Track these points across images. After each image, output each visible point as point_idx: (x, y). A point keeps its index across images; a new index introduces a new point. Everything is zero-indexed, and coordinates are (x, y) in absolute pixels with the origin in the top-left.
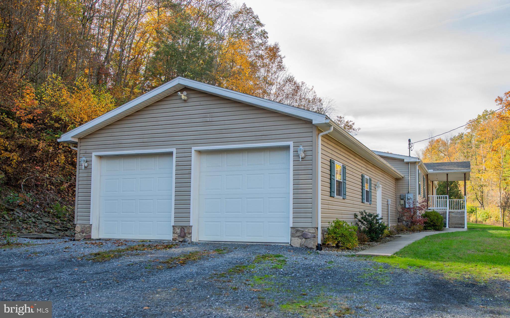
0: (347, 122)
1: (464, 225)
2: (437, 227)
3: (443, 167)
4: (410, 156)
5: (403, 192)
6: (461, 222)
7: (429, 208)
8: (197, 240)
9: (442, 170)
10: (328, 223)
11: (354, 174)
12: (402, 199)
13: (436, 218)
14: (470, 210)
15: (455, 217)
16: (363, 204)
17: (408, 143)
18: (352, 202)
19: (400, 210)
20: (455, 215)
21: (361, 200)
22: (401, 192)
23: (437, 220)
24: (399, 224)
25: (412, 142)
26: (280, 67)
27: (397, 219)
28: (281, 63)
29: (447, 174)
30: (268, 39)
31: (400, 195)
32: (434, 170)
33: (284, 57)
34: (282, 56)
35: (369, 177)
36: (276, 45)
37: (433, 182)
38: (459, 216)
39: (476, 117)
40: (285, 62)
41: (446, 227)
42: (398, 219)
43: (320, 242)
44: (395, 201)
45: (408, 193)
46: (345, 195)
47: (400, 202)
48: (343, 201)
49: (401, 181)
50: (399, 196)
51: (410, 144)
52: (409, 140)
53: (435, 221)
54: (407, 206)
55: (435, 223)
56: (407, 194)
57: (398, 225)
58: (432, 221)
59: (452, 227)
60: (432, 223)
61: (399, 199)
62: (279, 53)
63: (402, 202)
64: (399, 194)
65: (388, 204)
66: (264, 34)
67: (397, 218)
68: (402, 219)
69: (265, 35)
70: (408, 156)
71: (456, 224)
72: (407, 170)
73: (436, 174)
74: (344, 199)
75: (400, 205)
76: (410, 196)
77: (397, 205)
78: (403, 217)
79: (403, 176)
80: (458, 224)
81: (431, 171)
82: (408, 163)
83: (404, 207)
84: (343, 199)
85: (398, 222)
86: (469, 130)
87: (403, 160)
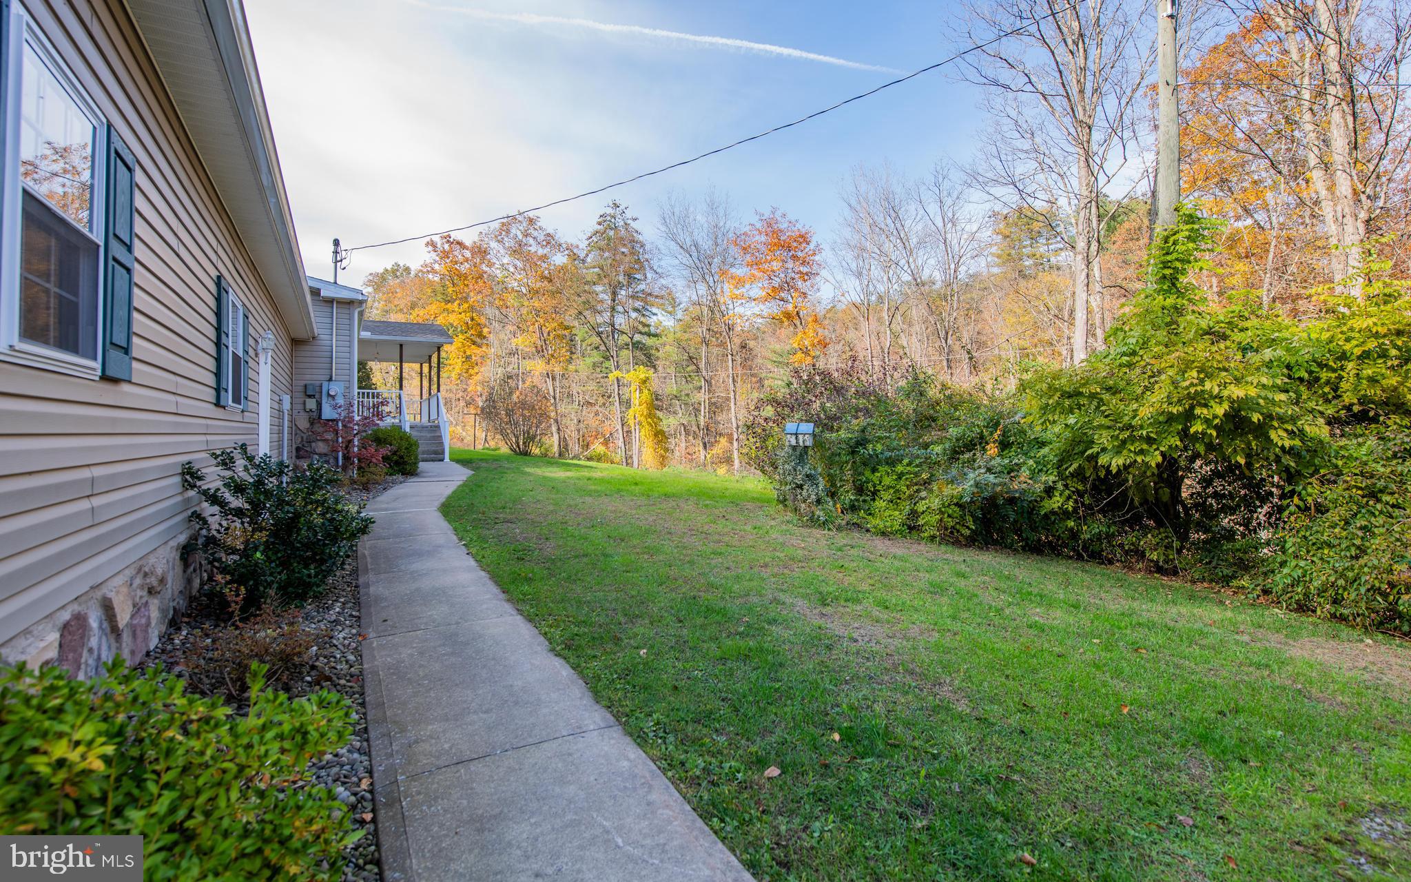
1: (443, 453)
3: (390, 330)
4: (336, 283)
5: (314, 376)
12: (310, 396)
13: (405, 444)
16: (219, 413)
17: (332, 248)
18: (168, 403)
19: (303, 424)
20: (419, 434)
21: (210, 395)
22: (308, 377)
23: (406, 449)
25: (343, 246)
27: (294, 451)
29: (401, 346)
31: (306, 386)
32: (373, 332)
35: (240, 303)
38: (429, 435)
39: (381, 271)
42: (298, 449)
45: (330, 380)
46: (126, 350)
47: (304, 403)
48: (108, 393)
49: (307, 348)
50: (302, 389)
51: (336, 252)
52: (336, 243)
54: (326, 415)
55: (402, 457)
56: (325, 384)
61: (302, 395)
63: (311, 404)
64: (303, 383)
65: (281, 410)
67: (294, 446)
68: (308, 449)
70: (332, 281)
72: (328, 320)
74: (115, 381)
75: (302, 413)
76: (336, 387)
77: (295, 412)
78: (313, 444)
79: (316, 334)
81: (365, 335)
82: (330, 301)
83: (316, 418)
84: (105, 378)
85: (298, 457)
86: (370, 289)
87: (316, 292)
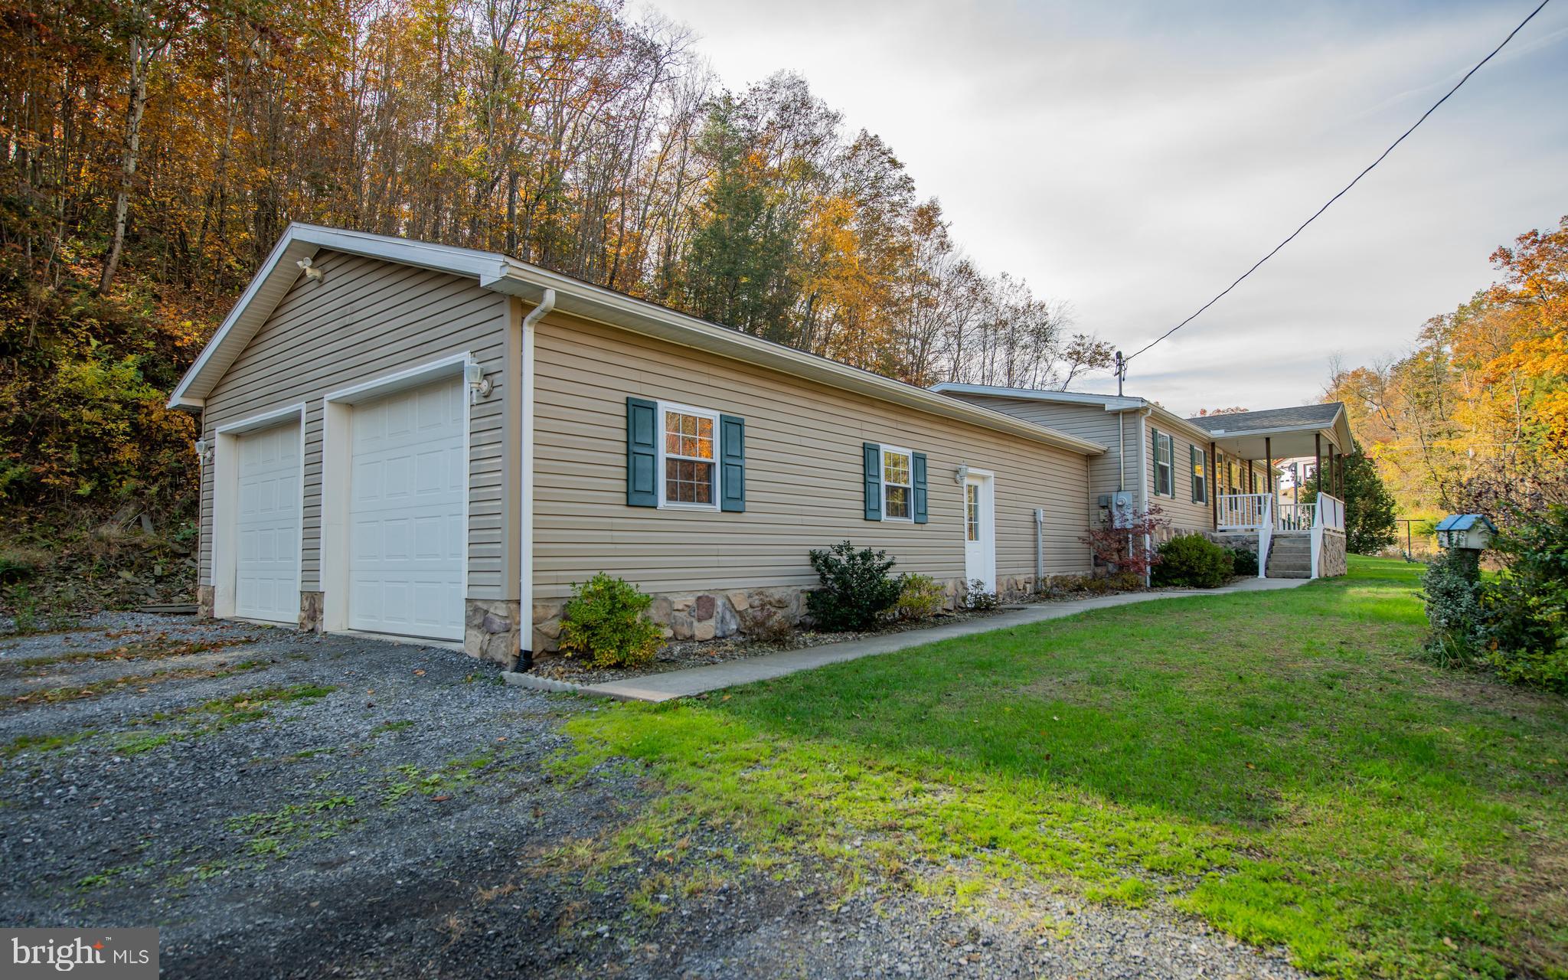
0: (1098, 346)
1: (1310, 569)
2: (1200, 579)
3: (1257, 422)
4: (1121, 395)
5: (1105, 488)
6: (1301, 562)
7: (1219, 527)
8: (345, 627)
9: (1252, 428)
10: (568, 587)
11: (805, 442)
12: (1103, 507)
13: (1196, 553)
14: (1427, 527)
15: (1290, 550)
16: (869, 524)
19: (1099, 534)
20: (1292, 545)
21: (854, 513)
22: (1101, 489)
23: (1198, 559)
24: (1099, 570)
26: (944, 246)
27: (1092, 559)
28: (945, 236)
29: (1268, 439)
30: (915, 193)
31: (1099, 497)
32: (1228, 429)
33: (950, 224)
34: (945, 223)
35: (911, 451)
36: (932, 202)
37: (1250, 462)
40: (952, 234)
41: (1257, 574)
42: (1096, 557)
43: (526, 643)
44: (1086, 512)
45: (1120, 490)
46: (741, 499)
47: (1099, 514)
48: (729, 517)
49: (1101, 461)
50: (1095, 500)
53: (1194, 562)
54: (1117, 524)
55: (1192, 568)
56: (1114, 494)
57: (1095, 575)
58: (1183, 563)
59: (1276, 577)
60: (1184, 568)
61: (1095, 506)
62: (940, 218)
63: (1104, 514)
64: (1097, 495)
65: (1035, 522)
66: (906, 184)
67: (1092, 554)
68: (1104, 557)
69: (909, 186)
70: (1117, 394)
71: (1288, 568)
72: (1115, 432)
73: (1237, 440)
74: (733, 511)
75: (1096, 523)
76: (1125, 498)
77: (1091, 520)
78: (1109, 554)
79: (1104, 448)
80: (1295, 567)
81: (1217, 433)
82: (1116, 414)
83: (1108, 530)
84: (725, 511)
85: (1096, 565)
87: (1100, 408)
